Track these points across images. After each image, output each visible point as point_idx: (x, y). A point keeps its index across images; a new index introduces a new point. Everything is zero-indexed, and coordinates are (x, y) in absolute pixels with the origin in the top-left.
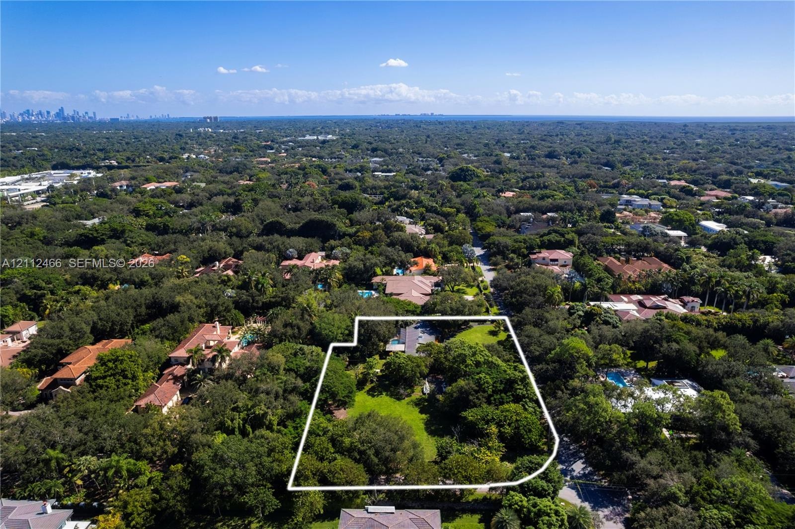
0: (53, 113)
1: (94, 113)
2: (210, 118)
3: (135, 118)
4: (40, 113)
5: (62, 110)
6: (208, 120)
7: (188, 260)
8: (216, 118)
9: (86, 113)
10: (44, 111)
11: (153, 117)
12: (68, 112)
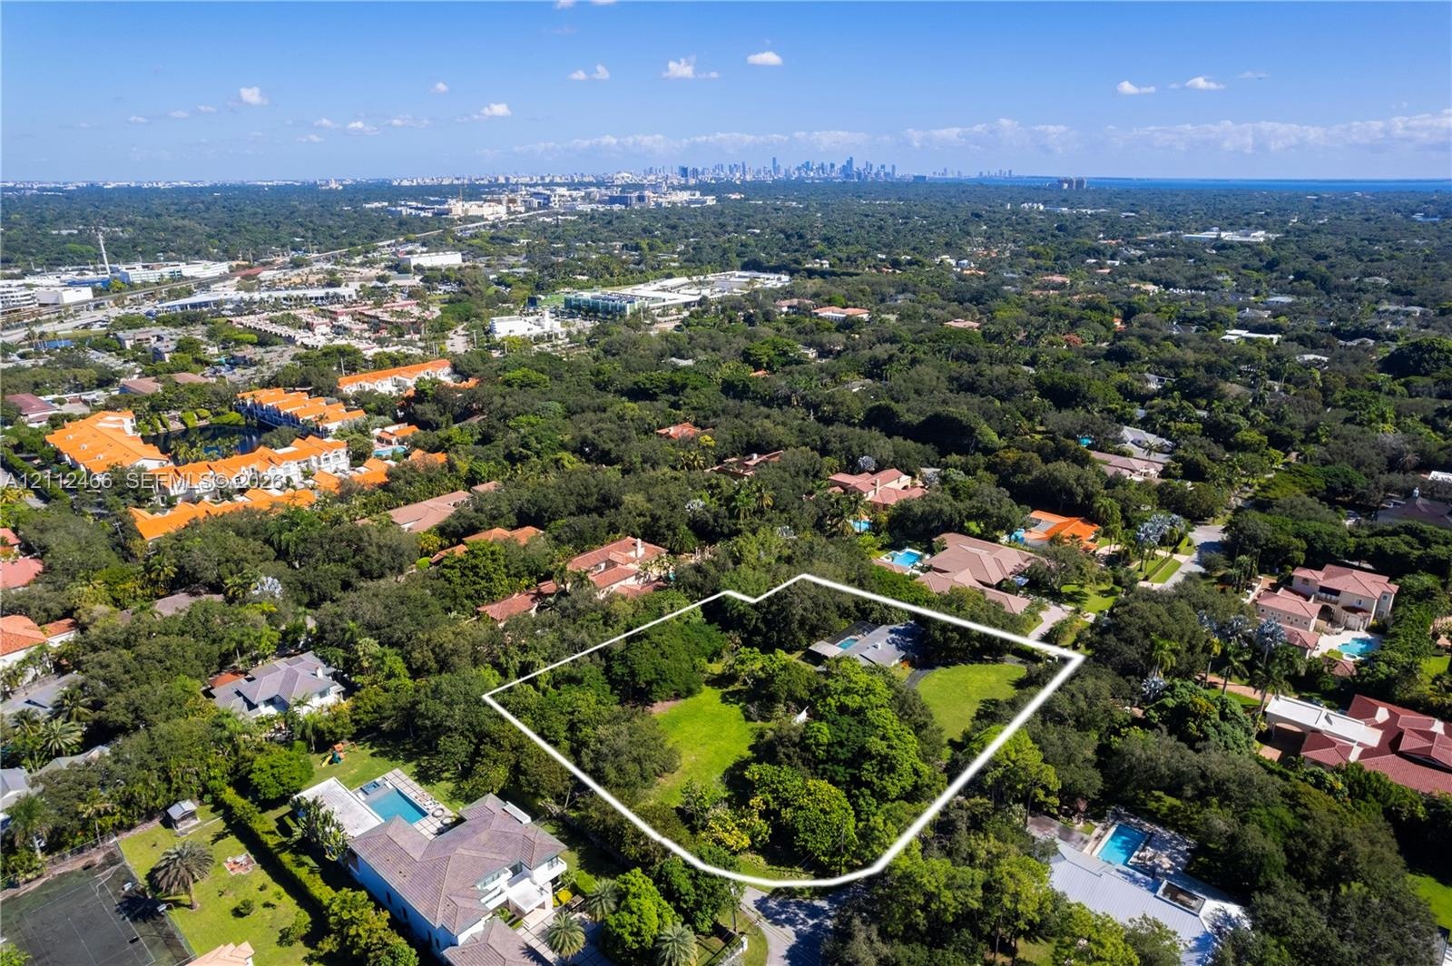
0: (838, 166)
1: (893, 167)
2: (1070, 182)
3: (956, 175)
4: (822, 167)
5: (850, 162)
6: (1066, 186)
7: (713, 443)
8: (1080, 182)
9: (883, 167)
10: (827, 165)
11: (985, 174)
12: (858, 165)
